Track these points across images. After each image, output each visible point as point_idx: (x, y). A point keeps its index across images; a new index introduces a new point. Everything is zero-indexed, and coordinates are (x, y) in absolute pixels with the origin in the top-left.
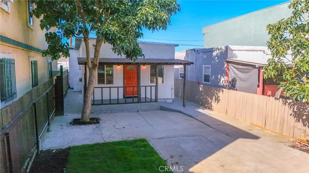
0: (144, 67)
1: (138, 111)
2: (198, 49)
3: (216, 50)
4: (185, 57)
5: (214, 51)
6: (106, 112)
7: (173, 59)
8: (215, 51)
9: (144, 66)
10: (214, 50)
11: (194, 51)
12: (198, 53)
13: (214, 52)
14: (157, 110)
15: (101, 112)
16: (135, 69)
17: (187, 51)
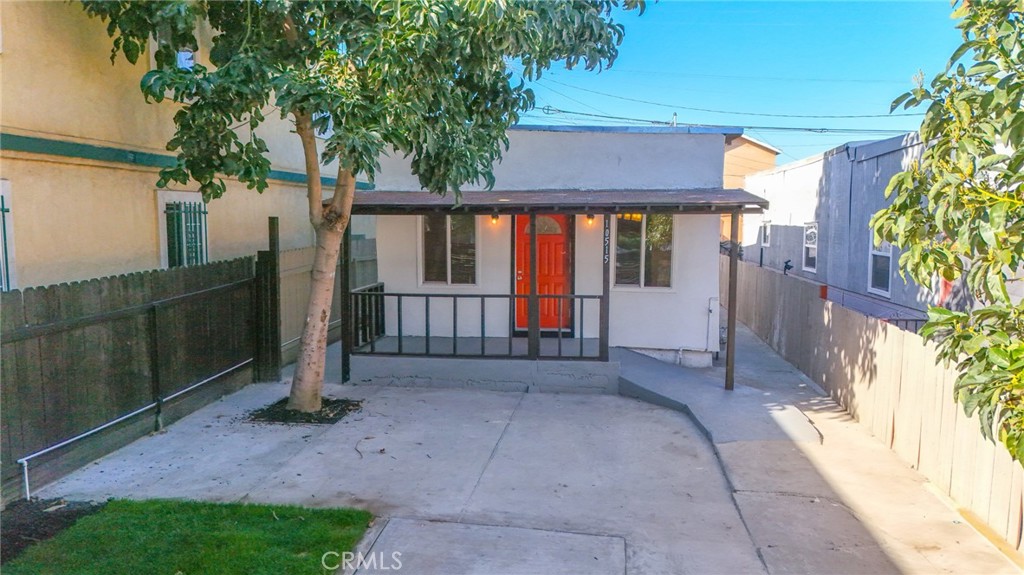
0: (590, 222)
1: (527, 391)
2: (857, 145)
3: (912, 146)
4: (821, 181)
5: (906, 148)
6: (413, 384)
7: (718, 190)
8: (910, 150)
9: (590, 216)
10: (904, 143)
11: (845, 153)
12: (859, 162)
13: (907, 153)
14: (605, 391)
15: (397, 382)
16: (559, 231)
17: (826, 154)
